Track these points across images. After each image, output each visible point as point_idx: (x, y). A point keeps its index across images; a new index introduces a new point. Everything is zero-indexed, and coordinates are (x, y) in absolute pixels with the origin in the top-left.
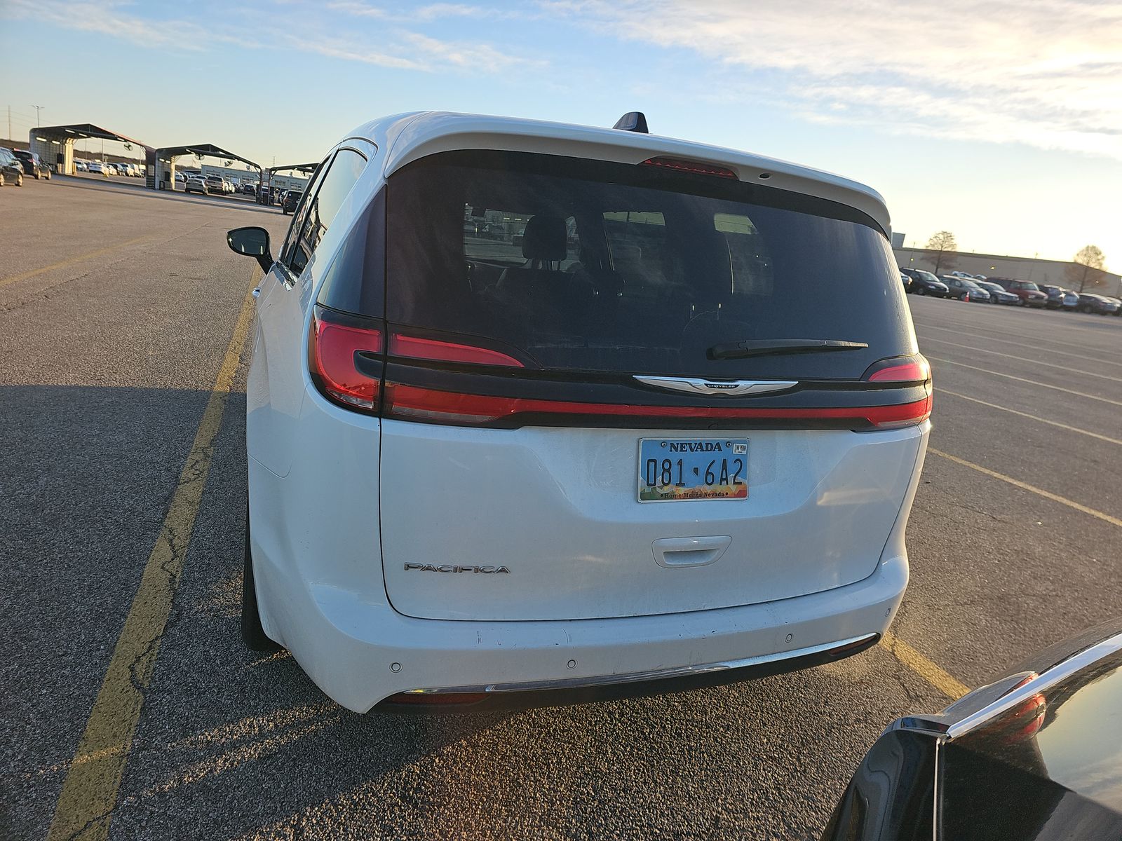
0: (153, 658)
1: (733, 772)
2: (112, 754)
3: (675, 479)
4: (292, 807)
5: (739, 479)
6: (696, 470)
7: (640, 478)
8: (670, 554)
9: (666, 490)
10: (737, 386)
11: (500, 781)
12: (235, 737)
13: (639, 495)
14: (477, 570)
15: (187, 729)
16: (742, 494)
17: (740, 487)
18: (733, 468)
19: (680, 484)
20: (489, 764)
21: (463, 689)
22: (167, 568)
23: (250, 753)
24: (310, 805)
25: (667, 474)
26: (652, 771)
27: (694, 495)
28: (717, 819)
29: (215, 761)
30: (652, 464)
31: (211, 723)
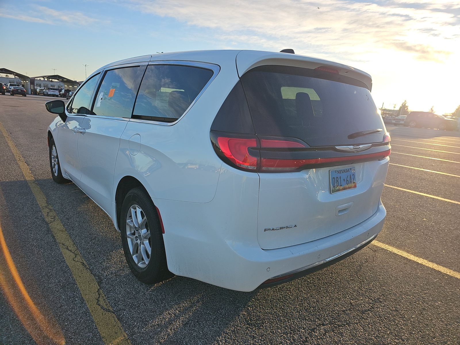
0: (104, 298)
1: (344, 287)
2: (121, 340)
3: (340, 184)
4: (211, 339)
5: (354, 182)
6: (344, 179)
7: (331, 185)
8: (340, 211)
9: (338, 188)
10: (360, 147)
11: (276, 309)
12: (167, 320)
13: (331, 191)
14: (287, 227)
15: (145, 323)
16: (355, 186)
17: (354, 184)
18: (352, 177)
19: (341, 186)
20: (268, 305)
21: (285, 274)
22: (76, 260)
23: (178, 324)
24: (217, 336)
25: (337, 182)
26: (321, 293)
27: (344, 189)
28: (351, 303)
29: (167, 331)
30: (334, 179)
31: (153, 318)
